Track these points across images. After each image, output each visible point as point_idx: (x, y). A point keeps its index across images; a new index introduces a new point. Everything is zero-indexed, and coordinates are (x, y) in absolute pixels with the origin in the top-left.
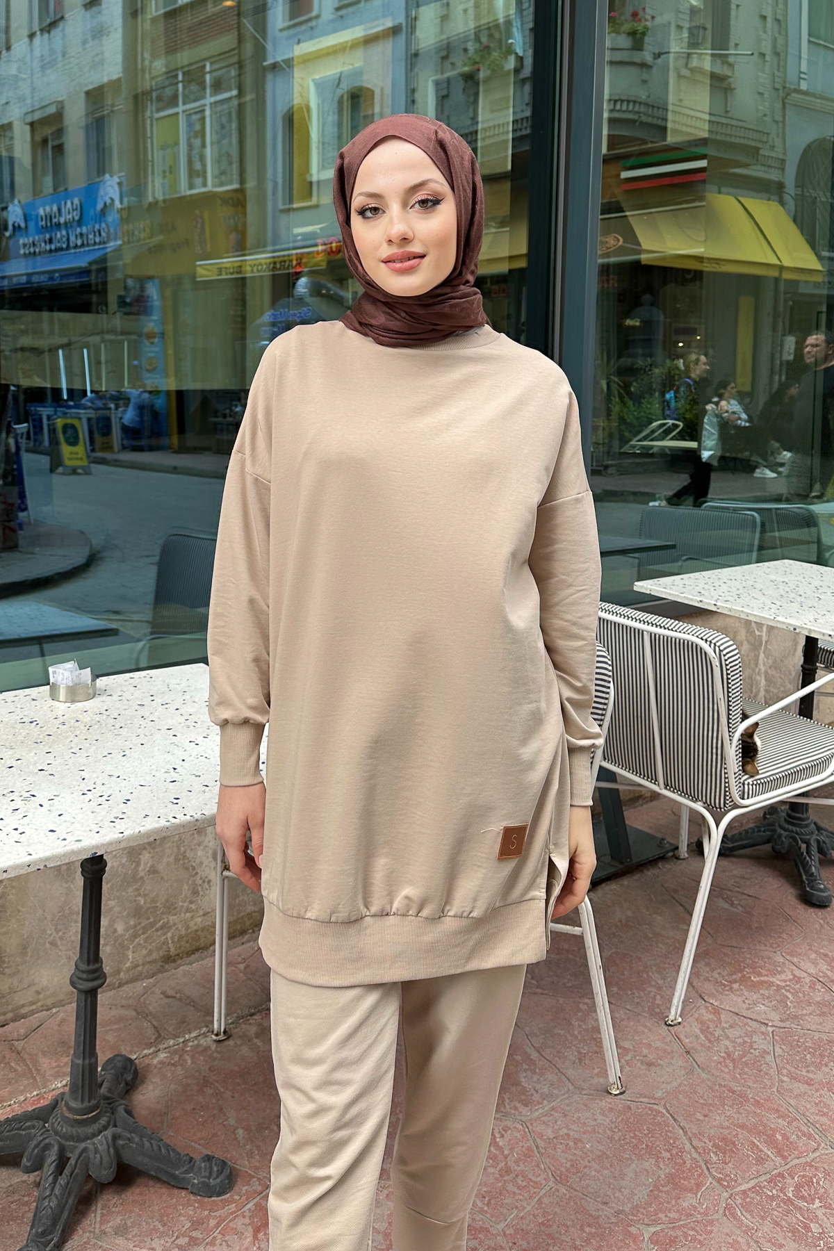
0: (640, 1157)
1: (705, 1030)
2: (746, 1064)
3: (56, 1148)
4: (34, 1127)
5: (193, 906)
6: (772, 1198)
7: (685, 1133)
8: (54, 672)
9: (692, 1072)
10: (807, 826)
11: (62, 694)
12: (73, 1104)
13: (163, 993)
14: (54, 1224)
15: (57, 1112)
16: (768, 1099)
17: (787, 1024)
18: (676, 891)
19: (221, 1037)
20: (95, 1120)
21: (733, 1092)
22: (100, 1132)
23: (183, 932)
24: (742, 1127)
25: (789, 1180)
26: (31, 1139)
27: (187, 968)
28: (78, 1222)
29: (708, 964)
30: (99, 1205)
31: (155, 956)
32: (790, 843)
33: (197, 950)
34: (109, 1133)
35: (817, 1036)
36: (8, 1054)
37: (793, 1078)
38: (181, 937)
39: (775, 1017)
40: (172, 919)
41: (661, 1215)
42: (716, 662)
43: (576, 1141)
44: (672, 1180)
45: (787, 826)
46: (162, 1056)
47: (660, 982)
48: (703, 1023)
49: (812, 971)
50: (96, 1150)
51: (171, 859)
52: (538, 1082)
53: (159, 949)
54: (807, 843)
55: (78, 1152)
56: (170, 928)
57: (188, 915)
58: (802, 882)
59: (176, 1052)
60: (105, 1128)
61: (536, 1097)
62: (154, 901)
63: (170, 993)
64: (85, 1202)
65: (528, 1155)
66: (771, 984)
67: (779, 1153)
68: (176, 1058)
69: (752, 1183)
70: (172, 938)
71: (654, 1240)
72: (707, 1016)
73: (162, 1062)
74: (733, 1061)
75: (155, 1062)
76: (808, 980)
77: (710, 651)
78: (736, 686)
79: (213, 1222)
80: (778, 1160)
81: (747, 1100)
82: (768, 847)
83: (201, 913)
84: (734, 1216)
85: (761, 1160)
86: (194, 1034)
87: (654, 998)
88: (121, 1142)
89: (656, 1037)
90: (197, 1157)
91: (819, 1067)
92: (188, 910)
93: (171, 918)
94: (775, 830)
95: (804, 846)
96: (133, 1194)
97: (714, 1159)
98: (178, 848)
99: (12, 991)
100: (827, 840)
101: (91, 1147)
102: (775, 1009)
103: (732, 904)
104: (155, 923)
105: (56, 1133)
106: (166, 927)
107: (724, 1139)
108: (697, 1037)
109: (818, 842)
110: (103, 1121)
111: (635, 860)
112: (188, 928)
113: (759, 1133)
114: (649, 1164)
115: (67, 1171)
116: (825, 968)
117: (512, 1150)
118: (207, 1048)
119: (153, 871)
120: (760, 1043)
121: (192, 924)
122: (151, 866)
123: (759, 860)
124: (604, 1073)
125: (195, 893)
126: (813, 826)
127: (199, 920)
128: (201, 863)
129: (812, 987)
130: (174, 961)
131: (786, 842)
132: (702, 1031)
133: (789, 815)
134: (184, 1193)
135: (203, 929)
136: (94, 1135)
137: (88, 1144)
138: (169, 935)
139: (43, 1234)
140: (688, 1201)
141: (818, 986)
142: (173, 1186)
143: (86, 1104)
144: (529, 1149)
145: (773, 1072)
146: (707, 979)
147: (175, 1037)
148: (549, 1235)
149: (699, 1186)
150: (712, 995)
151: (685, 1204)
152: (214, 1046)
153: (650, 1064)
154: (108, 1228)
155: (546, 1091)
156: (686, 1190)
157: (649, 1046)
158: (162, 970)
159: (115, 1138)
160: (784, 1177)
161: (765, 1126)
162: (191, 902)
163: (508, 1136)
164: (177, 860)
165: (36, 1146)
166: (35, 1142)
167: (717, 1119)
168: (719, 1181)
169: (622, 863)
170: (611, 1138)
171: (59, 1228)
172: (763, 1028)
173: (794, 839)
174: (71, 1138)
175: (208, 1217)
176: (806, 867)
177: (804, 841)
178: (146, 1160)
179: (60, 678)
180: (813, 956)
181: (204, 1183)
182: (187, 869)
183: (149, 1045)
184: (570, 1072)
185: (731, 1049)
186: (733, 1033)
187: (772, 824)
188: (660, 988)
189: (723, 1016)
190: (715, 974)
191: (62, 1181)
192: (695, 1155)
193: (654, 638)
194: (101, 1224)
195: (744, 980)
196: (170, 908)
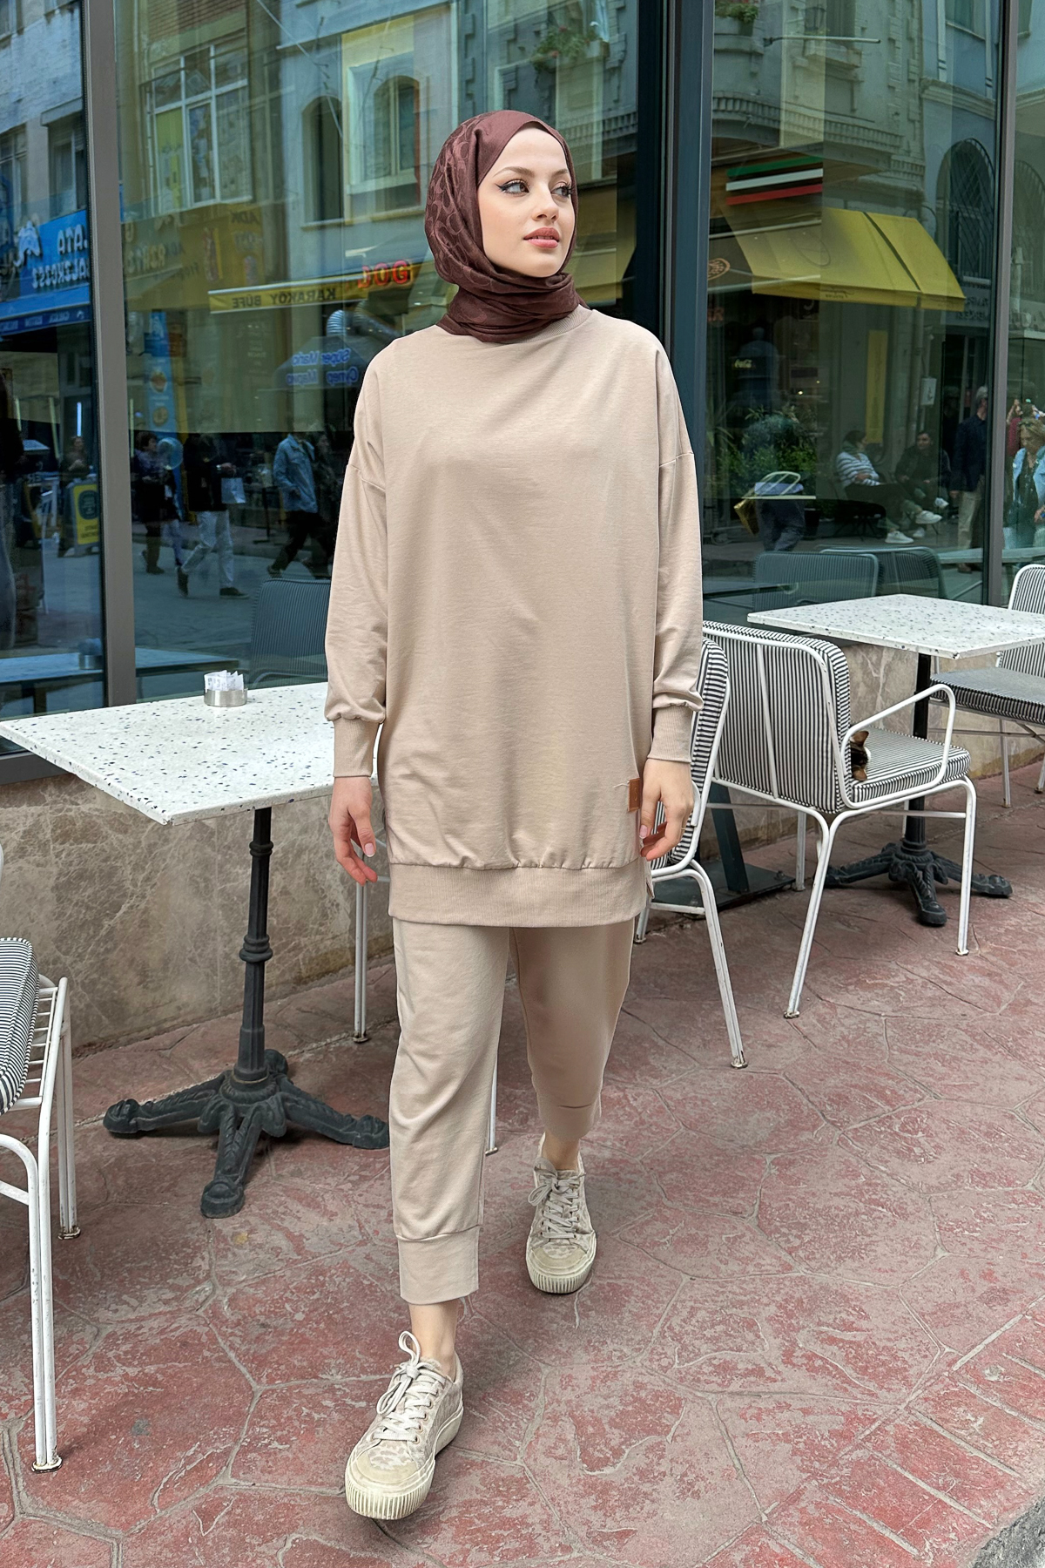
0: (762, 1110)
1: (821, 1020)
2: (860, 1043)
3: (231, 1107)
4: (206, 1095)
5: (323, 929)
6: (881, 1132)
7: (803, 1093)
8: (210, 680)
9: (809, 1049)
10: (923, 854)
11: (217, 701)
12: (243, 1071)
13: (299, 1009)
14: (238, 1165)
15: (227, 1081)
16: (879, 1067)
17: (899, 1014)
18: (793, 916)
19: (362, 1039)
20: (263, 1085)
21: (848, 1063)
22: (269, 1096)
23: (314, 955)
24: (855, 1086)
25: (896, 1120)
26: (206, 1104)
27: (318, 989)
28: (257, 1170)
29: (824, 972)
30: (272, 1159)
31: (287, 977)
32: (907, 872)
33: (327, 972)
34: (278, 1095)
35: (926, 1021)
36: (158, 1059)
37: (902, 1051)
38: (311, 959)
39: (888, 1009)
40: (304, 941)
41: (782, 1147)
42: (824, 668)
43: (703, 1101)
44: (790, 1123)
45: (903, 855)
46: (308, 1055)
47: (779, 986)
48: (819, 1015)
49: (925, 974)
50: (269, 1109)
51: (302, 881)
52: (666, 1061)
53: (291, 969)
54: (924, 870)
55: (252, 1110)
56: (301, 949)
57: (318, 937)
58: (918, 905)
59: (319, 1053)
60: (273, 1093)
61: (665, 1072)
62: (286, 921)
63: (305, 1009)
64: (261, 1155)
65: (660, 1111)
66: (886, 985)
67: (888, 1102)
68: (321, 1057)
69: (863, 1124)
70: (304, 959)
71: (775, 1163)
72: (823, 1010)
73: (308, 1060)
74: (848, 1041)
75: (301, 1060)
76: (920, 981)
77: (819, 658)
78: (844, 690)
79: (378, 1166)
80: (887, 1108)
81: (860, 1068)
82: (883, 878)
83: (330, 936)
84: (847, 1144)
85: (871, 1108)
86: (334, 1039)
87: (774, 998)
88: (288, 1104)
89: (777, 1027)
90: (357, 1119)
91: (927, 1043)
92: (318, 932)
93: (302, 939)
94: (891, 860)
95: (920, 874)
96: (302, 1150)
97: (829, 1108)
98: (308, 870)
99: (155, 1006)
100: (943, 867)
101: (265, 1106)
102: (888, 1003)
103: (849, 926)
104: (287, 943)
105: (228, 1097)
106: (297, 948)
107: (839, 1095)
108: (814, 1026)
109: (935, 868)
110: (271, 1087)
111: (752, 891)
112: (318, 950)
113: (870, 1090)
114: (770, 1114)
115: (244, 1125)
116: (937, 972)
117: (645, 1109)
118: (349, 1049)
119: (285, 892)
120: (873, 1028)
121: (322, 946)
122: (284, 887)
123: (875, 889)
124: (729, 1053)
125: (325, 915)
126: (929, 855)
127: (329, 943)
128: (330, 887)
129: (924, 986)
130: (306, 983)
131: (903, 869)
132: (818, 1021)
133: (905, 844)
134: (348, 1147)
135: (332, 952)
136: (264, 1098)
137: (262, 1104)
138: (301, 956)
139: (229, 1171)
140: (805, 1136)
141: (930, 985)
142: (339, 1143)
143: (255, 1070)
144: (661, 1107)
145: (885, 1048)
146: (824, 983)
147: (316, 1041)
148: (682, 1162)
149: (815, 1127)
150: (828, 994)
151: (803, 1139)
152: (356, 1047)
153: (770, 1046)
154: (284, 1172)
155: (674, 1067)
156: (803, 1129)
157: (769, 1033)
158: (294, 991)
159: (284, 1099)
160: (890, 1117)
161: (876, 1085)
162: (321, 925)
163: (640, 1099)
164: (307, 882)
165: (212, 1109)
166: (210, 1105)
167: (831, 1082)
168: (833, 1123)
169: (739, 892)
170: (735, 1098)
171: (242, 1169)
172: (877, 1018)
173: (910, 866)
174: (243, 1100)
175: (374, 1162)
176: (921, 890)
177: (919, 868)
178: (312, 1119)
179: (215, 685)
180: (926, 963)
181: (367, 1137)
182: (316, 891)
183: (295, 1048)
184: (695, 1054)
185: (846, 1033)
186: (847, 1022)
187: (890, 854)
188: (779, 991)
189: (839, 1010)
190: (832, 979)
191: (242, 1131)
192: (810, 1106)
193: (767, 651)
194: (277, 1170)
195: (859, 983)
196: (301, 929)
